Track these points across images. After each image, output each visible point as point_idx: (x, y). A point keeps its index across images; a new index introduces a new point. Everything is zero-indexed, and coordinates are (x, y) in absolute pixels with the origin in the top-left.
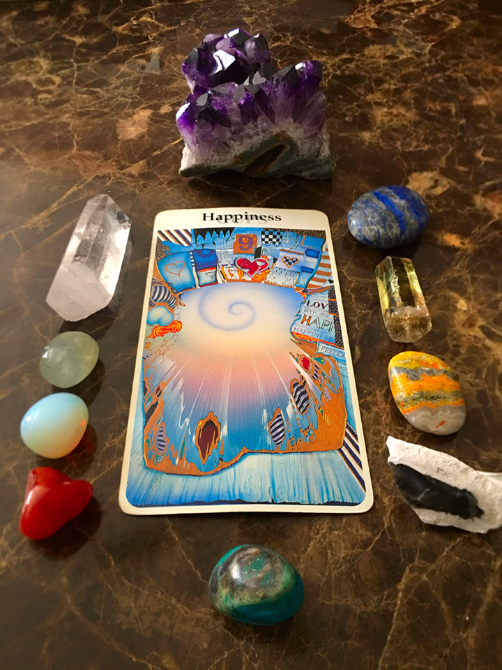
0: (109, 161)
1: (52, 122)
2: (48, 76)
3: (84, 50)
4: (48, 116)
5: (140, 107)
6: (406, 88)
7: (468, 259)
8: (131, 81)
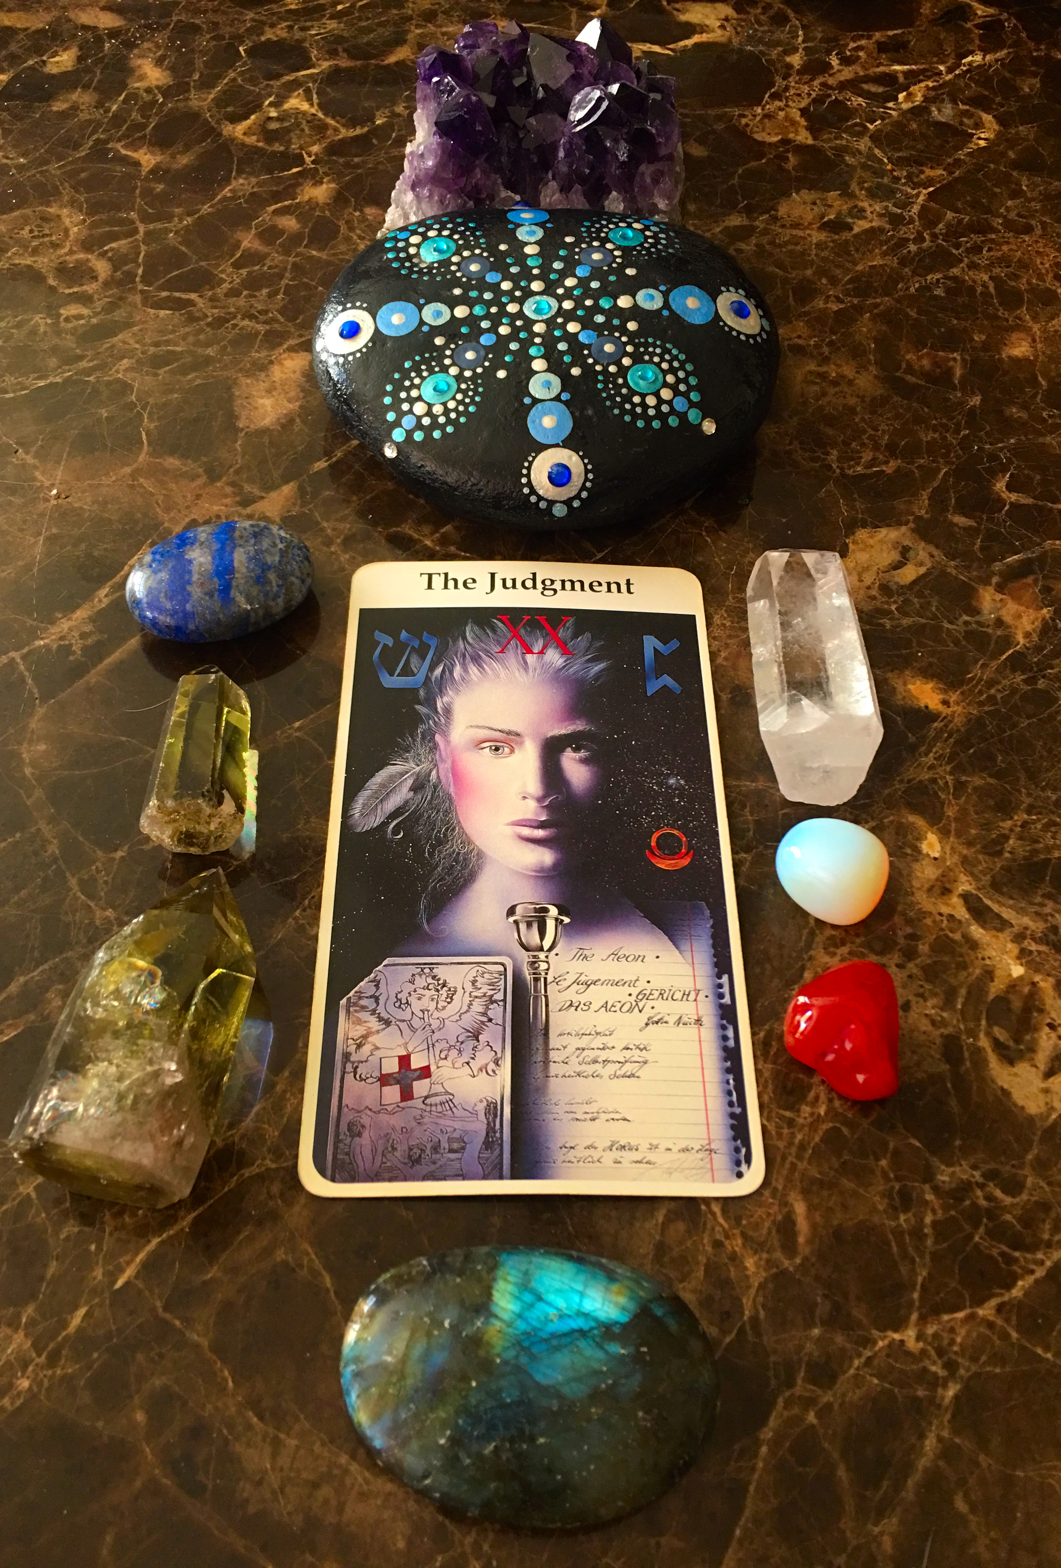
0: (218, 484)
1: (92, 379)
2: (81, 256)
3: (160, 187)
4: (84, 364)
5: (285, 346)
6: (859, 310)
7: (952, 740)
8: (265, 273)
